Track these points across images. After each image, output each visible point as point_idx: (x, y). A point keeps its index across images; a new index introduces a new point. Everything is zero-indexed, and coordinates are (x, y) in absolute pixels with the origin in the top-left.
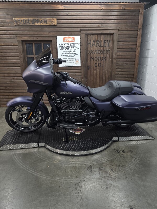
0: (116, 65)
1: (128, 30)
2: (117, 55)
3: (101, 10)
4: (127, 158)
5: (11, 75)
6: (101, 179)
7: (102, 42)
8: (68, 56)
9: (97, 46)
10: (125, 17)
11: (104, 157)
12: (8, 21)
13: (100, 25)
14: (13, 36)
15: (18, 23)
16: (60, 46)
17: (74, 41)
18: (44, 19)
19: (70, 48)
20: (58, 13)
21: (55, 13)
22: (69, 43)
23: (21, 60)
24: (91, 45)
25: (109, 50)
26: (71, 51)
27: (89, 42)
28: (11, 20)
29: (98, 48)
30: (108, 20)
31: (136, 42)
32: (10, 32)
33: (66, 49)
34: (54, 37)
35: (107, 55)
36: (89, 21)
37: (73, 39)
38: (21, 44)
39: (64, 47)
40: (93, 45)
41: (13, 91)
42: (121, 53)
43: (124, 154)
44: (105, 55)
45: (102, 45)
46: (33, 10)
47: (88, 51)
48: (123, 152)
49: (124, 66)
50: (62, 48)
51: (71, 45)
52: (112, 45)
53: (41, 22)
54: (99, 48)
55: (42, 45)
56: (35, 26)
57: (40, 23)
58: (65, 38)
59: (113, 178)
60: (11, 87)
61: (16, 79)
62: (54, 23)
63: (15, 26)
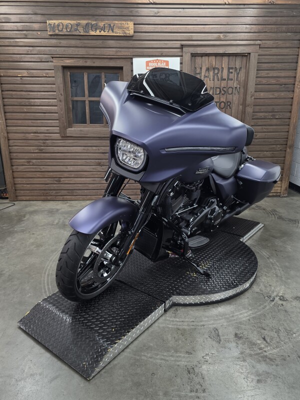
0: (253, 119)
1: (280, 46)
2: (255, 99)
3: (226, 4)
4: (293, 312)
5: (39, 136)
6: (244, 361)
7: (225, 72)
9: (214, 80)
10: (274, 19)
11: (242, 311)
12: (36, 26)
13: (222, 37)
14: (46, 58)
15: (57, 32)
20: (137, 12)
21: (131, 12)
23: (61, 107)
24: (202, 77)
25: (238, 88)
27: (198, 71)
28: (42, 24)
29: (215, 84)
30: (237, 26)
31: (295, 72)
32: (39, 49)
34: (126, 59)
35: (234, 98)
36: (200, 28)
37: (165, 63)
38: (60, 74)
40: (205, 76)
41: (44, 168)
42: (262, 95)
43: (284, 303)
44: (230, 97)
45: (225, 76)
46: (87, 5)
48: (281, 300)
49: (269, 120)
52: (245, 76)
53: (103, 29)
54: (217, 84)
55: (103, 76)
56: (90, 38)
57: (100, 32)
58: (150, 61)
59: (269, 358)
60: (39, 161)
61: (50, 145)
62: (127, 32)
63: (50, 37)
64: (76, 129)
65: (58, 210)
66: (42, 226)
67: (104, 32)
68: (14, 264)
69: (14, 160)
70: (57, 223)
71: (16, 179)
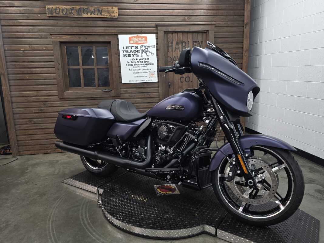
1: (230, 25)
5: (39, 99)
7: (191, 45)
8: (136, 66)
10: (224, 6)
12: (36, 10)
13: (186, 19)
14: (45, 35)
15: (54, 14)
16: (124, 50)
17: (146, 42)
18: (98, 7)
19: (140, 54)
22: (139, 46)
23: (59, 74)
24: (174, 49)
26: (142, 58)
27: (170, 44)
28: (42, 9)
30: (197, 11)
31: (242, 44)
32: (39, 28)
33: (134, 54)
34: (113, 36)
36: (170, 12)
37: (144, 39)
38: (58, 48)
39: (130, 52)
40: (176, 48)
41: (44, 125)
47: (169, 58)
50: (127, 53)
51: (142, 49)
53: (93, 12)
55: (94, 49)
56: (82, 19)
57: (91, 15)
58: (132, 37)
60: (40, 119)
61: (50, 106)
62: (113, 15)
63: (48, 18)
64: (73, 92)
65: (57, 161)
66: (44, 176)
67: (94, 14)
68: (19, 214)
69: (17, 120)
70: (58, 173)
71: (18, 137)
